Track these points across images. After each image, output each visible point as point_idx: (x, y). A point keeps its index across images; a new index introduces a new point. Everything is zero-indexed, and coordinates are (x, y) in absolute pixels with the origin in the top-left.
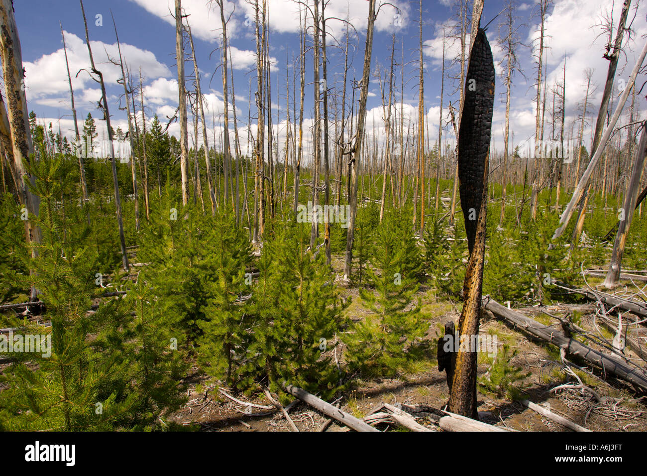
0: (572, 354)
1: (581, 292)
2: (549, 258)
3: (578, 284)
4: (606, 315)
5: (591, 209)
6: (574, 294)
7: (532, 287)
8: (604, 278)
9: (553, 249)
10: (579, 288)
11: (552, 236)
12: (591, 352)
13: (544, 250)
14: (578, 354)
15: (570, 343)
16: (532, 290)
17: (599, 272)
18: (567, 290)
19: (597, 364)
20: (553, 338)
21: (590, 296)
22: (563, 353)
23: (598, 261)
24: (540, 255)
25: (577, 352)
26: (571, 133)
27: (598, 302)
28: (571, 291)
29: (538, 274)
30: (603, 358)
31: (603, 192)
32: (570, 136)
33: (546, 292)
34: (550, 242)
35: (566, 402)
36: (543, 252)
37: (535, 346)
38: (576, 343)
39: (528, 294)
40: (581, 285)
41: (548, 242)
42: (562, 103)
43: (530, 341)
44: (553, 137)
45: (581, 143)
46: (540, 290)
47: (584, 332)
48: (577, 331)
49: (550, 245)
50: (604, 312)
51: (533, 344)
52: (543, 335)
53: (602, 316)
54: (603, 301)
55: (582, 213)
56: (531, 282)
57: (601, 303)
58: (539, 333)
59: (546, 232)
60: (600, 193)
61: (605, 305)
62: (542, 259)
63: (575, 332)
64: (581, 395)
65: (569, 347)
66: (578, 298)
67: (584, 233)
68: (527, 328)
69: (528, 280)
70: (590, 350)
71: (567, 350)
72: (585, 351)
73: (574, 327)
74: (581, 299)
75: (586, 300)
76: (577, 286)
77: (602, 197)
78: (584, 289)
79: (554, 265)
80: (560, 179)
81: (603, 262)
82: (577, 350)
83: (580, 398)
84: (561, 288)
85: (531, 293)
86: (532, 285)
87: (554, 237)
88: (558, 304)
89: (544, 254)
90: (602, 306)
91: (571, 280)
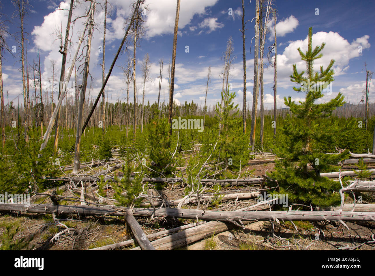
0: (60, 214)
1: (61, 179)
2: (39, 164)
3: (59, 175)
4: (76, 187)
5: (62, 137)
6: (57, 182)
7: (30, 185)
8: (72, 170)
9: (41, 157)
10: (60, 177)
11: (39, 149)
12: (70, 208)
13: (35, 158)
14: (63, 212)
15: (58, 208)
16: (30, 187)
17: (70, 168)
18: (53, 180)
19: (74, 213)
20: (47, 210)
21: (66, 180)
22: (54, 216)
23: (68, 162)
24: (33, 163)
25: (63, 211)
26: (46, 95)
27: (71, 182)
28: (55, 180)
29: (33, 176)
30: (77, 208)
31: (67, 127)
32: (46, 97)
33: (40, 185)
34: (39, 153)
35: (60, 244)
36: (34, 160)
37: (36, 221)
38: (61, 206)
39: (28, 190)
40: (61, 175)
41: (37, 153)
42: (39, 76)
43: (31, 219)
44: (36, 96)
45: (52, 101)
46: (36, 185)
47: (65, 197)
48: (60, 199)
49: (39, 155)
50: (75, 186)
51: (34, 220)
52: (40, 211)
53: (74, 188)
54: (74, 180)
55: (57, 137)
56: (28, 182)
57: (72, 182)
58: (37, 210)
59: (35, 147)
60: (66, 128)
61: (74, 182)
62: (34, 164)
63: (59, 200)
64: (69, 235)
65: (58, 210)
66: (60, 183)
67: (59, 150)
68: (28, 211)
69: (26, 181)
70: (69, 207)
71: (56, 213)
72: (67, 209)
73: (59, 197)
74: (62, 183)
75: (65, 182)
76: (58, 177)
77: (67, 130)
78: (62, 177)
79: (43, 167)
80: (42, 120)
81: (71, 162)
82: (62, 210)
83: (68, 237)
84: (49, 180)
85: (30, 189)
86: (30, 183)
87: (41, 149)
88: (49, 190)
89: (35, 161)
90: (73, 183)
91: (55, 174)
